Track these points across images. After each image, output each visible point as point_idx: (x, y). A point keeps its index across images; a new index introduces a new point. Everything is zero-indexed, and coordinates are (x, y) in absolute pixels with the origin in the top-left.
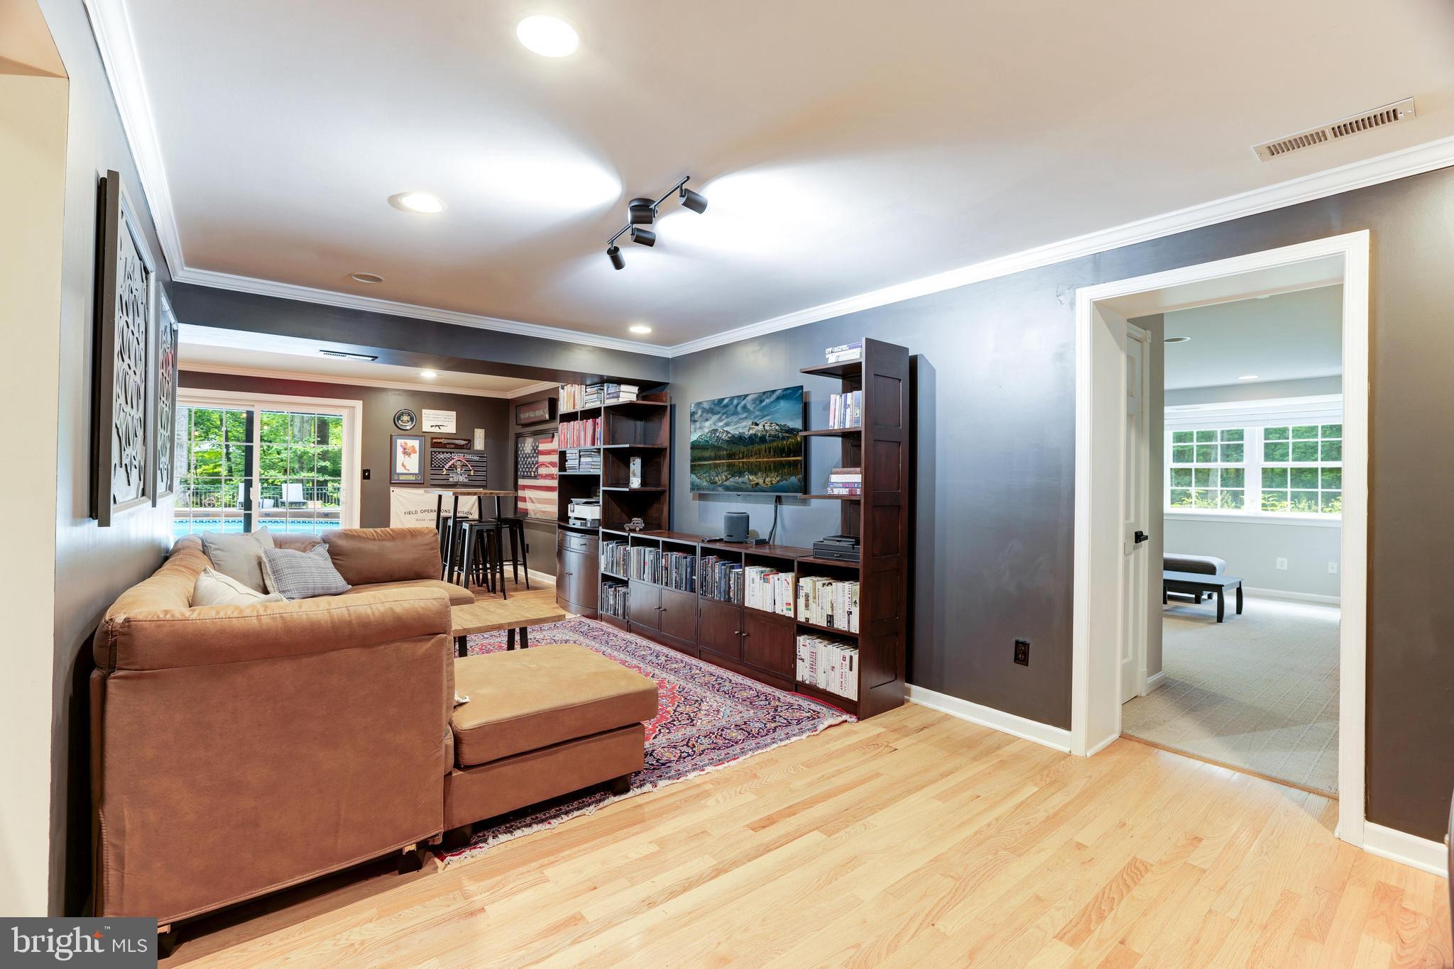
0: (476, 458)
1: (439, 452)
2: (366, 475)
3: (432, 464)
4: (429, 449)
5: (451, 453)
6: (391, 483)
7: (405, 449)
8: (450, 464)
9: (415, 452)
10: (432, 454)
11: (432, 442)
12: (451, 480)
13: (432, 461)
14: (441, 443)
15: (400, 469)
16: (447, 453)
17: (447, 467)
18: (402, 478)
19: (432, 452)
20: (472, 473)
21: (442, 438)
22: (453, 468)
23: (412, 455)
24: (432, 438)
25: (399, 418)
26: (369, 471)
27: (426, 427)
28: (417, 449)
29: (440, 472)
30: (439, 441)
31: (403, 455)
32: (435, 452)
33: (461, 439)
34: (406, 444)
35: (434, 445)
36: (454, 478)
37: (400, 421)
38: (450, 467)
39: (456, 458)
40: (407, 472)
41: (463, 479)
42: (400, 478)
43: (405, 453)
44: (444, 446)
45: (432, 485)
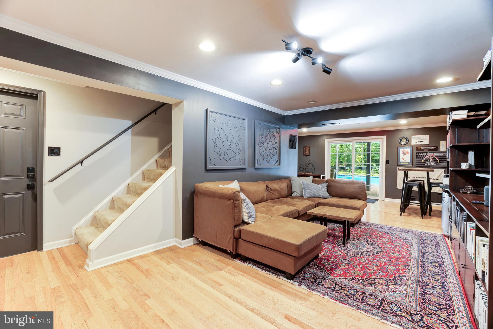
0: (440, 155)
1: (420, 153)
2: (387, 162)
3: (416, 158)
4: (415, 152)
5: (426, 153)
6: (398, 166)
7: (403, 152)
8: (426, 158)
9: (408, 153)
10: (416, 154)
11: (416, 149)
12: (426, 164)
13: (416, 157)
14: (420, 149)
15: (401, 160)
16: (424, 153)
17: (424, 159)
18: (402, 163)
19: (416, 153)
20: (438, 161)
21: (421, 147)
22: (428, 159)
23: (407, 155)
24: (416, 147)
25: (401, 140)
26: (389, 161)
27: (413, 142)
28: (409, 152)
29: (421, 161)
30: (419, 148)
31: (403, 155)
32: (418, 153)
33: (432, 147)
34: (404, 150)
35: (417, 150)
36: (428, 164)
37: (401, 142)
38: (426, 159)
39: (429, 155)
40: (404, 161)
41: (433, 164)
42: (402, 164)
43: (404, 154)
44: (423, 150)
45: (416, 167)
